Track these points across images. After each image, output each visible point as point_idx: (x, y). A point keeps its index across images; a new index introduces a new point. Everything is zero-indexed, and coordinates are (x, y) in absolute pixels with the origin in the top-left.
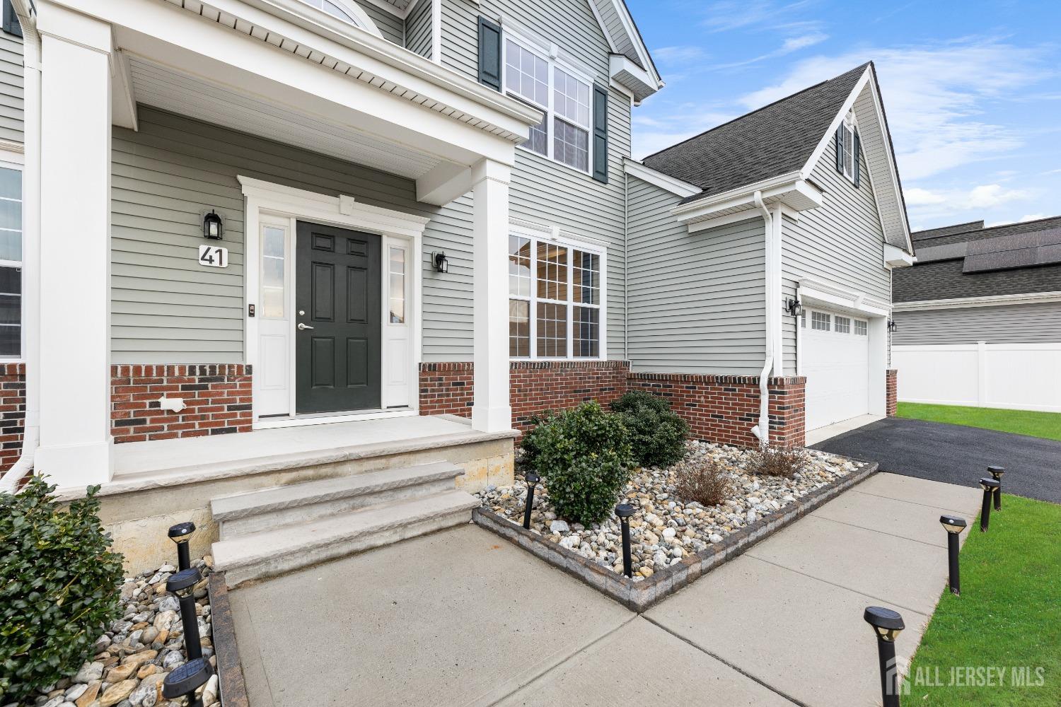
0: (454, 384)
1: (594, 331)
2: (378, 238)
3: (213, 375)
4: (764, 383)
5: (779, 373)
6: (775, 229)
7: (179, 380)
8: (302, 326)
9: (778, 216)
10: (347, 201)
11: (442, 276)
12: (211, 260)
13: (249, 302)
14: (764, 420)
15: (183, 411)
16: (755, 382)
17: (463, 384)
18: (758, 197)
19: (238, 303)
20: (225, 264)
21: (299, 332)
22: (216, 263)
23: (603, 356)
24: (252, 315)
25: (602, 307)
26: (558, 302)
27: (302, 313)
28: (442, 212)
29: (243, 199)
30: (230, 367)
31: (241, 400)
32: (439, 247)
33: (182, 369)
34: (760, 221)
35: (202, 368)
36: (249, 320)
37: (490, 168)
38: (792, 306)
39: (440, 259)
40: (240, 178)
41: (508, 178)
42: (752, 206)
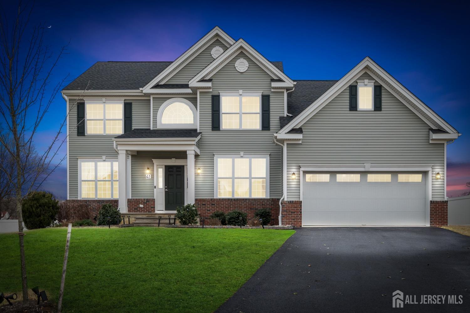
0: (202, 205)
1: (264, 187)
2: (183, 166)
3: (148, 200)
4: (280, 203)
5: (285, 199)
7: (143, 201)
8: (166, 190)
9: (285, 145)
10: (173, 159)
11: (201, 175)
12: (148, 177)
13: (155, 185)
15: (143, 207)
17: (205, 205)
19: (152, 186)
20: (150, 178)
21: (165, 191)
22: (149, 178)
23: (268, 196)
24: (155, 188)
25: (267, 178)
27: (166, 187)
28: (200, 156)
29: (153, 164)
30: (151, 199)
31: (153, 206)
32: (199, 166)
33: (143, 199)
35: (146, 199)
36: (155, 189)
40: (152, 159)
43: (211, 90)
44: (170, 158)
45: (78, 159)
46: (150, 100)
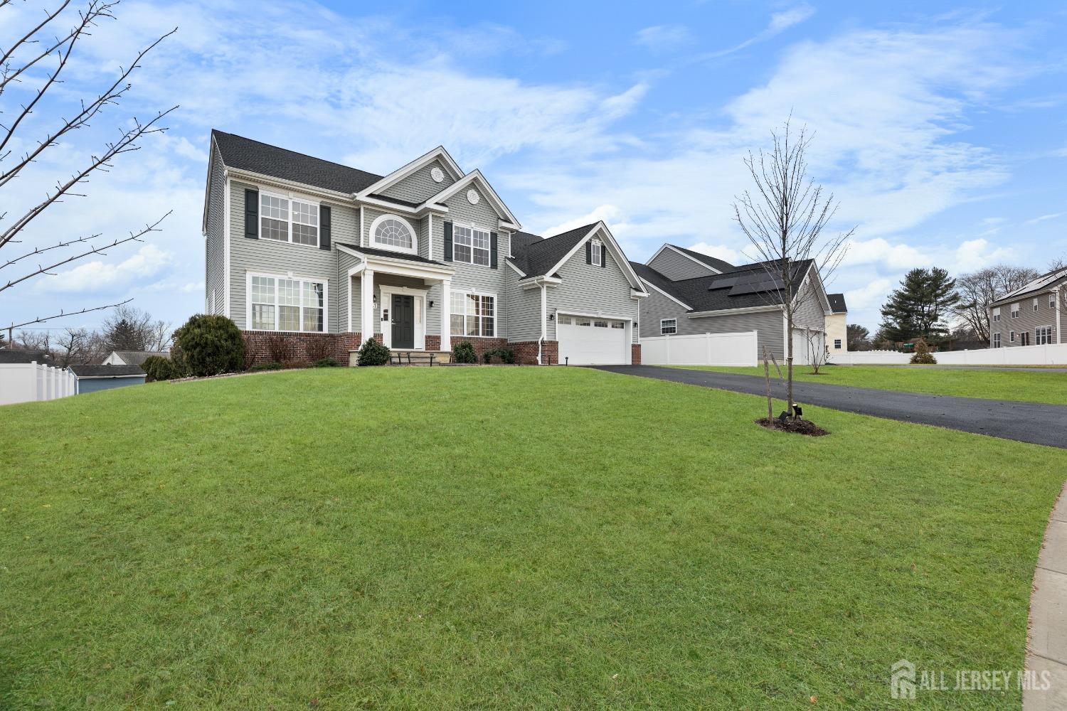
0: (436, 343)
1: (492, 326)
2: (413, 297)
4: (540, 343)
5: (545, 339)
6: (544, 292)
9: (545, 287)
10: (405, 288)
11: (432, 308)
13: (381, 317)
14: (540, 355)
16: (536, 343)
17: (439, 343)
18: (536, 282)
19: (378, 318)
20: (376, 308)
21: (392, 325)
23: (496, 336)
24: (382, 320)
25: (495, 317)
26: (490, 316)
27: (393, 320)
28: (432, 290)
29: (380, 290)
32: (431, 299)
34: (539, 289)
36: (382, 322)
37: (445, 282)
38: (552, 317)
39: (432, 303)
40: (380, 285)
41: (451, 280)
42: (534, 284)
43: (443, 216)
44: (401, 286)
45: (245, 271)
46: (359, 210)
